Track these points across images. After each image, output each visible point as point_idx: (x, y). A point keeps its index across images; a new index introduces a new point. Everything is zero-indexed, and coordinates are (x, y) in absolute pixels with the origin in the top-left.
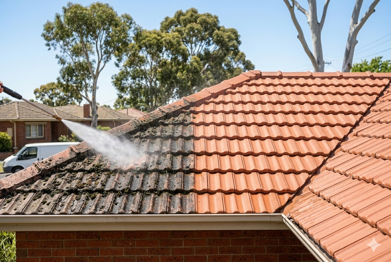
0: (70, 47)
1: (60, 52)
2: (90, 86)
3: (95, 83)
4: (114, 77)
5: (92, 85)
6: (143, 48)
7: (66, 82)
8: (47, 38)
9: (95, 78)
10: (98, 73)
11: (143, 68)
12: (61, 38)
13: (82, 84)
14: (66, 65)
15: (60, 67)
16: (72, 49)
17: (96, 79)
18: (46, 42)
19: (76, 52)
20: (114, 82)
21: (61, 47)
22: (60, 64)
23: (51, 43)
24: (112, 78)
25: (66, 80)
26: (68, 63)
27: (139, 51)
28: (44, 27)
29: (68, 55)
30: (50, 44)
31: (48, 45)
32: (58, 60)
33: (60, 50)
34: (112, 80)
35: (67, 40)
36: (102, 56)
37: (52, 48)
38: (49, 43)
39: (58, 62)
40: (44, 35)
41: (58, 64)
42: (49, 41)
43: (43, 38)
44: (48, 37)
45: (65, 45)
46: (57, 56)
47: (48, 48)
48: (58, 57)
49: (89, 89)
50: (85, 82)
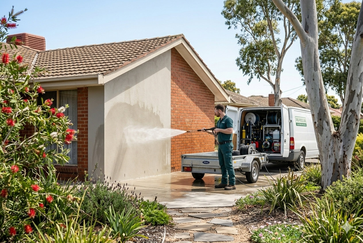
0: (252, 25)
1: (241, 31)
2: (274, 68)
3: (279, 65)
4: (298, 61)
5: (275, 67)
6: (336, 25)
7: (246, 63)
8: (227, 16)
9: (281, 57)
10: (284, 51)
11: (335, 49)
12: (243, 16)
13: (263, 65)
14: (247, 45)
15: (240, 47)
16: (254, 28)
17: (281, 59)
18: (226, 20)
19: (259, 31)
20: (298, 65)
21: (243, 26)
22: (240, 44)
23: (231, 21)
24: (296, 62)
25: (246, 61)
26: (249, 43)
27: (331, 29)
28: (225, 4)
29: (249, 34)
30: (231, 23)
31: (228, 23)
32: (238, 39)
33: (241, 28)
34: (296, 64)
35: (249, 17)
36: (290, 32)
37: (233, 26)
38: (229, 21)
39: (238, 42)
40: (224, 13)
41: (238, 44)
42: (229, 19)
43: (223, 16)
44: (228, 14)
45: (246, 23)
46: (237, 35)
47: (228, 26)
48: (239, 37)
49: (272, 71)
50: (268, 64)
